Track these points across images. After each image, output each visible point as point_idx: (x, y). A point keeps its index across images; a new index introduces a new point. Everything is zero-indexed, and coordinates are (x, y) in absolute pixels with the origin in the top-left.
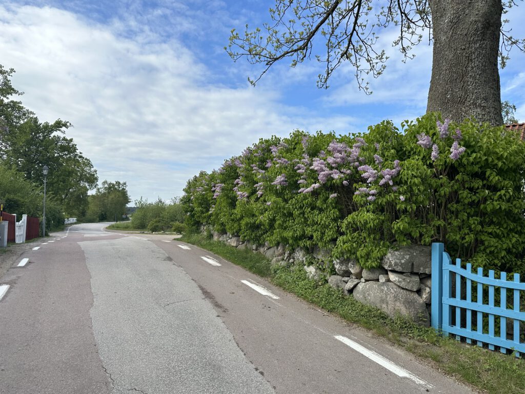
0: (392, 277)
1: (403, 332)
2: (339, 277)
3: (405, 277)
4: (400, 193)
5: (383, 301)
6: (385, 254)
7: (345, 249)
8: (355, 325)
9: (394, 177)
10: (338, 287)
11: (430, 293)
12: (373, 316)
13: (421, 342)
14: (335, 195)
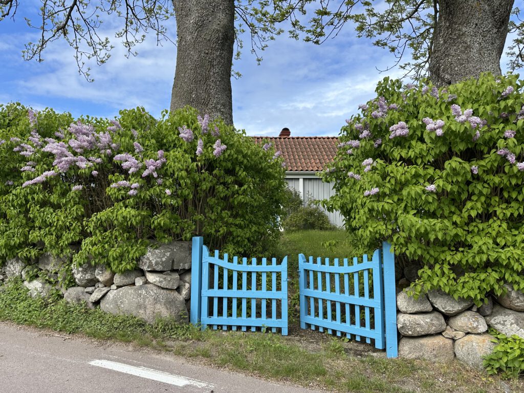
0: (151, 278)
1: (165, 335)
2: (80, 289)
3: (165, 276)
4: (165, 186)
5: (140, 306)
6: (143, 254)
7: (95, 253)
8: (109, 342)
9: (158, 168)
10: (79, 300)
11: (190, 289)
12: (128, 325)
13: (186, 341)
14: (80, 187)
